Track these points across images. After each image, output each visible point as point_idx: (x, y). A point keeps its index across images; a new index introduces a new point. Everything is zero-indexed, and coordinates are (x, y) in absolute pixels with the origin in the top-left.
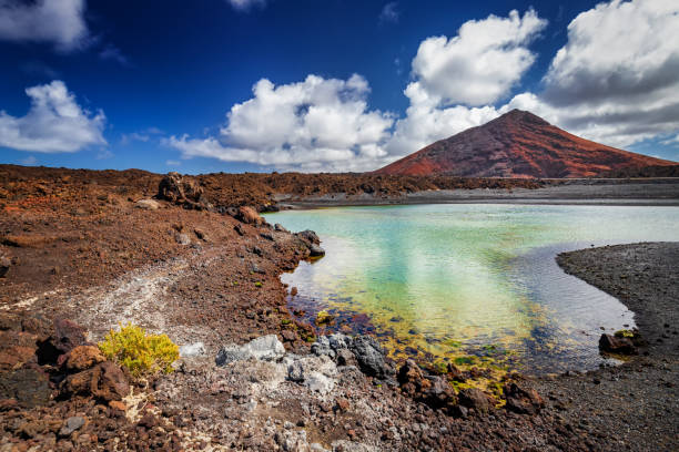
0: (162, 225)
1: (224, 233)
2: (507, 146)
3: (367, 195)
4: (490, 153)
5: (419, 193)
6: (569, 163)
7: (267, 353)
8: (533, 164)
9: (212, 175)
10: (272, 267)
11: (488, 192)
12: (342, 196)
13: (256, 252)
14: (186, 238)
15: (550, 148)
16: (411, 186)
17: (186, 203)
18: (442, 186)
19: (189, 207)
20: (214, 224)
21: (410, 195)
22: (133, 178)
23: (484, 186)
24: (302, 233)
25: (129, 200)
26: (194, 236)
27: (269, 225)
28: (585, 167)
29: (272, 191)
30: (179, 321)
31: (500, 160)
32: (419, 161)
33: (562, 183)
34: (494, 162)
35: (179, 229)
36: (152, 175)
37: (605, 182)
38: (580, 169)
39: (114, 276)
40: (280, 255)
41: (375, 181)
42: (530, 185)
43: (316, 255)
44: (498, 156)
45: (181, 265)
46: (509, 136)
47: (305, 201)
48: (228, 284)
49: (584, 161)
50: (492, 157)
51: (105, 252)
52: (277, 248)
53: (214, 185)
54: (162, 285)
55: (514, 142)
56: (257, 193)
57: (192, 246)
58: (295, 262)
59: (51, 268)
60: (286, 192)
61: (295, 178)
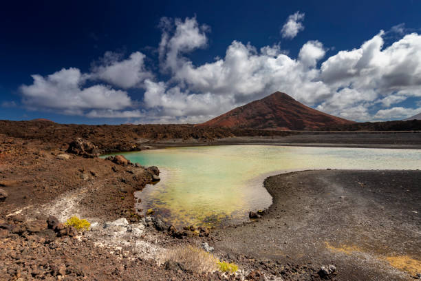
0: (73, 170)
1: (106, 172)
2: (274, 111)
3: (194, 140)
4: (266, 115)
5: (224, 139)
6: (305, 121)
7: (121, 224)
8: (288, 121)
9: (98, 126)
10: (131, 189)
11: (262, 138)
12: (180, 140)
13: (123, 181)
14: (86, 177)
15: (295, 113)
16: (220, 135)
17: (85, 154)
18: (237, 135)
19: (87, 157)
20: (101, 167)
21: (219, 140)
22: (42, 127)
23: (259, 135)
24: (151, 168)
25: (52, 154)
26: (90, 175)
27: (132, 164)
28: (313, 123)
29: (138, 137)
30: (86, 216)
31: (271, 119)
32: (227, 118)
33: (298, 133)
34: (267, 120)
35: (82, 172)
36: (56, 125)
37: (318, 133)
38: (311, 125)
39: (53, 198)
40: (136, 182)
41: (200, 131)
42: (283, 134)
43: (155, 181)
44: (269, 116)
45: (84, 191)
46: (275, 106)
47: (159, 143)
48: (108, 199)
49: (313, 120)
50: (266, 117)
51: (47, 187)
52: (134, 178)
53: (100, 133)
54: (76, 201)
55: (278, 109)
56: (128, 139)
57: (89, 180)
58: (143, 185)
59: (23, 196)
60: (147, 137)
61: (152, 129)
